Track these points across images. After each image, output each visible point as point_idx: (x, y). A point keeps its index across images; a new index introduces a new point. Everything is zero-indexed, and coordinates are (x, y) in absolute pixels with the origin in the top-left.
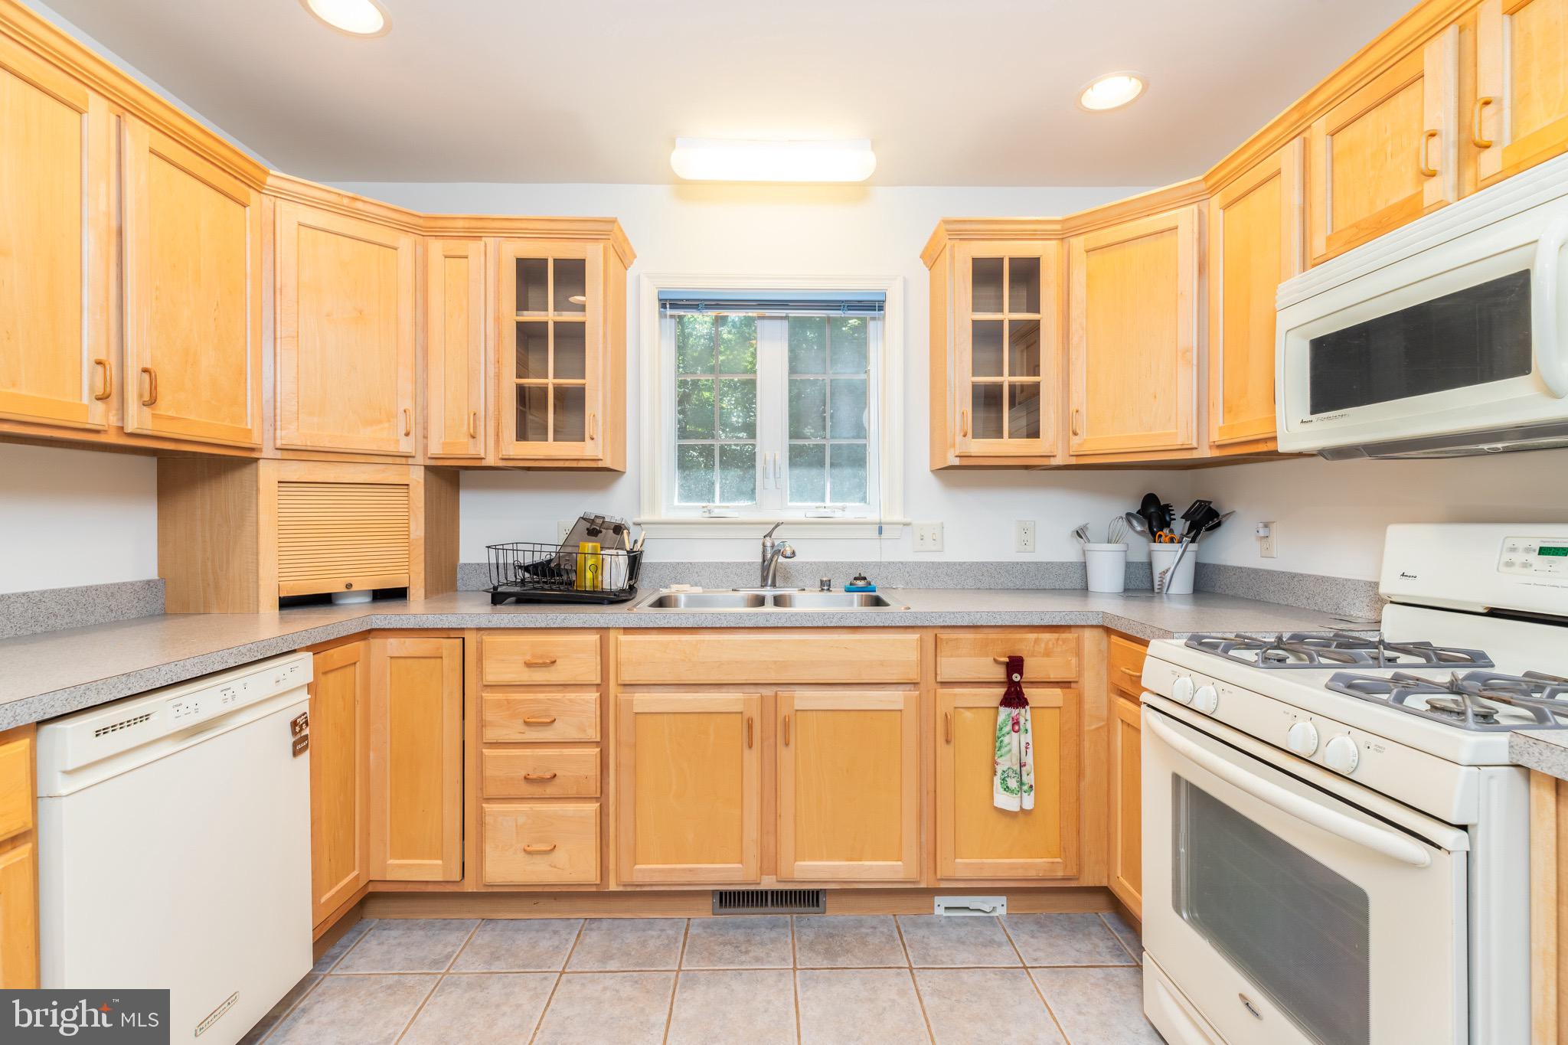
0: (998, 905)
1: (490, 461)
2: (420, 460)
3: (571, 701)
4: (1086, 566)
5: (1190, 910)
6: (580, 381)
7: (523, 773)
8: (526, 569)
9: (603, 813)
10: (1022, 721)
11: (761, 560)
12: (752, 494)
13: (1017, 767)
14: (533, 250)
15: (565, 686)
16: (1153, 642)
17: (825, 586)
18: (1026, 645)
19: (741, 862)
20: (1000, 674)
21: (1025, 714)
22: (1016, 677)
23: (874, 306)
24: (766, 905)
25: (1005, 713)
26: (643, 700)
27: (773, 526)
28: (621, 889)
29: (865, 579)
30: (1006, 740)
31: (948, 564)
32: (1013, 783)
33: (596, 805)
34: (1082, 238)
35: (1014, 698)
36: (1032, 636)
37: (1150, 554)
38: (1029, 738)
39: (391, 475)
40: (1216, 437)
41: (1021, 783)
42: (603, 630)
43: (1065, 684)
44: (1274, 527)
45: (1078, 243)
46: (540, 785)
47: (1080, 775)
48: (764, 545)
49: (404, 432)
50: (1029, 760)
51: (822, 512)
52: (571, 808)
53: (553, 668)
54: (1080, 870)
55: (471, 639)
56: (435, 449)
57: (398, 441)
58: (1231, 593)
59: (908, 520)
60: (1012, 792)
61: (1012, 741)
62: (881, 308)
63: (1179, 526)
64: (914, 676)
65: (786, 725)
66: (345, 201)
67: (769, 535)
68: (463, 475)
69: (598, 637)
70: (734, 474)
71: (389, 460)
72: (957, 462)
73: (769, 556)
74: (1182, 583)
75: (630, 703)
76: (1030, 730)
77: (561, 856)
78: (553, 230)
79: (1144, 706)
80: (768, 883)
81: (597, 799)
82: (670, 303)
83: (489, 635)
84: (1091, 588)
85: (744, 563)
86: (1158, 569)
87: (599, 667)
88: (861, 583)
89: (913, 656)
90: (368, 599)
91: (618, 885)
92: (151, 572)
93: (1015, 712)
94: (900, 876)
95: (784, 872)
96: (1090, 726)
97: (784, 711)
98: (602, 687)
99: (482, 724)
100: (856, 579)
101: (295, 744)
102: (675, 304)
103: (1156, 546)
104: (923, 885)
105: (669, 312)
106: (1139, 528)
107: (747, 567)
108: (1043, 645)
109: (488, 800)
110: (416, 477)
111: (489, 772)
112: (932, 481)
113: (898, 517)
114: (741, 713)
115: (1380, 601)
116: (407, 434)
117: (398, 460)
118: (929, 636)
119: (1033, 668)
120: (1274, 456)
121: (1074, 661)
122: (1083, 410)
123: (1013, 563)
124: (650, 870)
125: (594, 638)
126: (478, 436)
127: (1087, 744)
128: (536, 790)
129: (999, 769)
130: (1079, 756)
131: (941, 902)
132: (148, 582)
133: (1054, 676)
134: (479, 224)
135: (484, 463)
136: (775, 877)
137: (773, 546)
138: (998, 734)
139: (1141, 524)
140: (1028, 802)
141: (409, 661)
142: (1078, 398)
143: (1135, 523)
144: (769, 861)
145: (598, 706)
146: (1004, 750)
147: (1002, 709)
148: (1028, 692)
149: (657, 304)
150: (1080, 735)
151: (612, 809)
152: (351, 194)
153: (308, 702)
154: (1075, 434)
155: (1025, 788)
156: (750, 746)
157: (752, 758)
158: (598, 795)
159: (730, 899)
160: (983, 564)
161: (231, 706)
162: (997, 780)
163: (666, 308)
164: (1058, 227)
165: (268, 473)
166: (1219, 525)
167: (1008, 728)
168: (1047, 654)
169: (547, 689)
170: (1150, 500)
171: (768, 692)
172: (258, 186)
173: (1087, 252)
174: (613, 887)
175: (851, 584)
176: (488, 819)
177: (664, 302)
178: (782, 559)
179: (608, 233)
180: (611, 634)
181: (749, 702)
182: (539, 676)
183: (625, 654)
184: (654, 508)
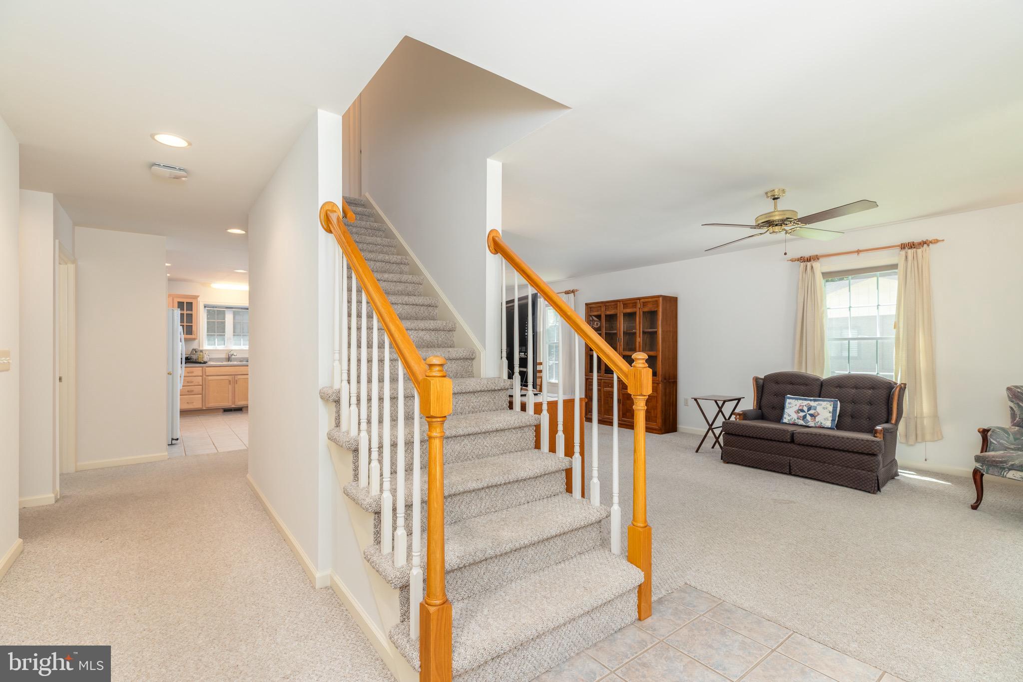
3: (196, 378)
6: (191, 324)
7: (187, 391)
9: (202, 397)
14: (181, 300)
15: (194, 376)
17: (240, 361)
19: (229, 402)
26: (210, 378)
27: (230, 350)
28: (206, 408)
48: (229, 354)
52: (196, 396)
53: (193, 373)
67: (229, 352)
69: (201, 368)
70: (220, 335)
73: (230, 356)
75: (208, 378)
77: (194, 404)
78: (186, 296)
80: (233, 406)
81: (201, 394)
85: (223, 357)
87: (201, 373)
95: (236, 404)
97: (236, 379)
98: (202, 376)
102: (207, 307)
114: (228, 379)
124: (212, 404)
128: (190, 393)
137: (231, 354)
144: (234, 403)
145: (202, 379)
149: (203, 307)
151: (204, 396)
156: (230, 384)
157: (230, 387)
159: (226, 410)
169: (191, 377)
171: (233, 376)
174: (204, 408)
177: (205, 307)
178: (233, 356)
179: (196, 297)
180: (204, 368)
181: (230, 378)
182: (190, 375)
183: (207, 371)
184: (202, 346)
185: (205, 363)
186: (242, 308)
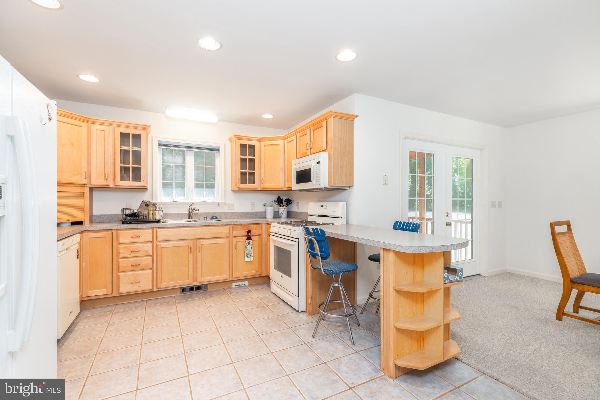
0: (246, 283)
1: (111, 186)
3: (144, 246)
4: (266, 213)
5: (277, 268)
7: (131, 264)
8: (127, 215)
9: (153, 273)
10: (250, 243)
11: (188, 212)
13: (249, 252)
15: (142, 242)
16: (272, 224)
17: (205, 218)
18: (251, 228)
19: (188, 280)
20: (246, 234)
21: (251, 241)
22: (249, 234)
23: (217, 150)
24: (194, 290)
25: (247, 241)
26: (163, 244)
27: (191, 204)
28: (157, 290)
29: (215, 216)
30: (247, 247)
31: (235, 212)
32: (248, 256)
33: (151, 271)
34: (263, 142)
35: (249, 238)
36: (252, 226)
37: (279, 209)
38: (252, 246)
39: (79, 190)
40: (286, 186)
41: (250, 256)
42: (152, 228)
43: (259, 235)
44: (299, 203)
45: (263, 143)
46: (135, 267)
47: (262, 253)
48: (189, 208)
49: (85, 177)
50: (252, 251)
51: (204, 200)
52: (144, 272)
53: (139, 238)
54: (262, 273)
55: (115, 233)
57: (83, 180)
58: (293, 217)
59: (226, 202)
60: (248, 257)
61: (248, 247)
62: (219, 151)
63: (284, 203)
64: (228, 235)
65: (199, 247)
66: (69, 114)
67: (191, 206)
69: (151, 230)
70: (179, 190)
71: (80, 186)
72: (237, 189)
73: (191, 211)
74: (284, 215)
75: (160, 245)
76: (252, 244)
77: (141, 284)
78: (132, 126)
79: (271, 235)
80: (195, 284)
81: (151, 269)
83: (120, 231)
84: (267, 217)
85: (183, 213)
86: (280, 212)
87: (152, 237)
88: (214, 217)
89: (228, 231)
91: (157, 289)
93: (249, 241)
94: (225, 278)
95: (199, 281)
96: (264, 243)
97: (198, 245)
98: (152, 242)
99: (118, 253)
102: (163, 145)
103: (280, 208)
104: (230, 280)
106: (277, 204)
107: (184, 214)
108: (255, 228)
109: (120, 272)
111: (121, 265)
112: (232, 194)
113: (223, 201)
114: (188, 246)
115: (308, 215)
116: (86, 178)
117: (82, 186)
118: (231, 227)
119: (253, 232)
120: (292, 190)
121: (261, 230)
122: (264, 179)
123: (250, 212)
124: (166, 284)
125: (150, 230)
126: (108, 179)
127: (263, 247)
128: (135, 268)
129: (246, 253)
130: (262, 249)
131: (234, 284)
133: (257, 234)
135: (109, 187)
136: (196, 282)
137: (192, 209)
138: (246, 246)
139: (277, 203)
140: (252, 259)
141: (95, 239)
142: (263, 176)
143: (276, 203)
144: (195, 279)
145: (151, 247)
146: (247, 249)
147: (246, 241)
148: (251, 237)
149: (158, 145)
150: (262, 245)
151: (155, 271)
152: (70, 112)
153: (78, 247)
154: (262, 184)
155: (251, 256)
156: (191, 253)
157: (191, 256)
158: (151, 268)
159: (185, 290)
160: (243, 212)
162: (245, 256)
163: (160, 146)
164: (259, 139)
166: (291, 203)
167: (248, 244)
168: (255, 229)
169: (137, 243)
170: (279, 198)
171: (195, 241)
173: (264, 145)
174: (155, 289)
175: (212, 217)
176: (120, 277)
177: (159, 145)
178: (195, 212)
179: (146, 128)
180: (155, 230)
181: (190, 243)
182: (135, 240)
183: (158, 234)
184: (157, 199)
185: (158, 221)
186: (207, 149)
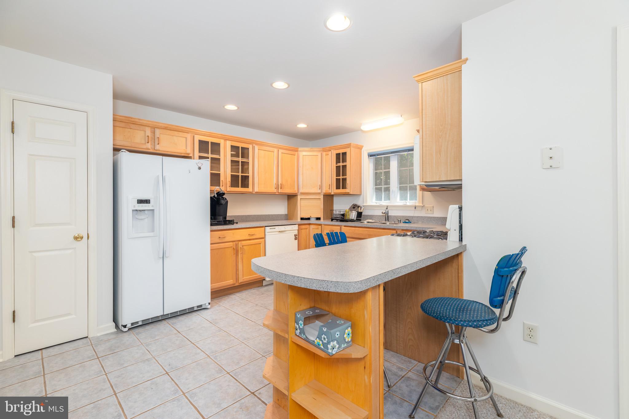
2: (322, 194)
6: (346, 177)
12: (389, 199)
14: (338, 152)
56: (324, 192)
68: (334, 196)
82: (371, 155)
90: (315, 219)
92: (287, 213)
100: (406, 220)
101: (295, 238)
105: (370, 157)
110: (322, 197)
132: (286, 214)
134: (331, 148)
161: (285, 230)
165: (299, 197)
172: (297, 151)
